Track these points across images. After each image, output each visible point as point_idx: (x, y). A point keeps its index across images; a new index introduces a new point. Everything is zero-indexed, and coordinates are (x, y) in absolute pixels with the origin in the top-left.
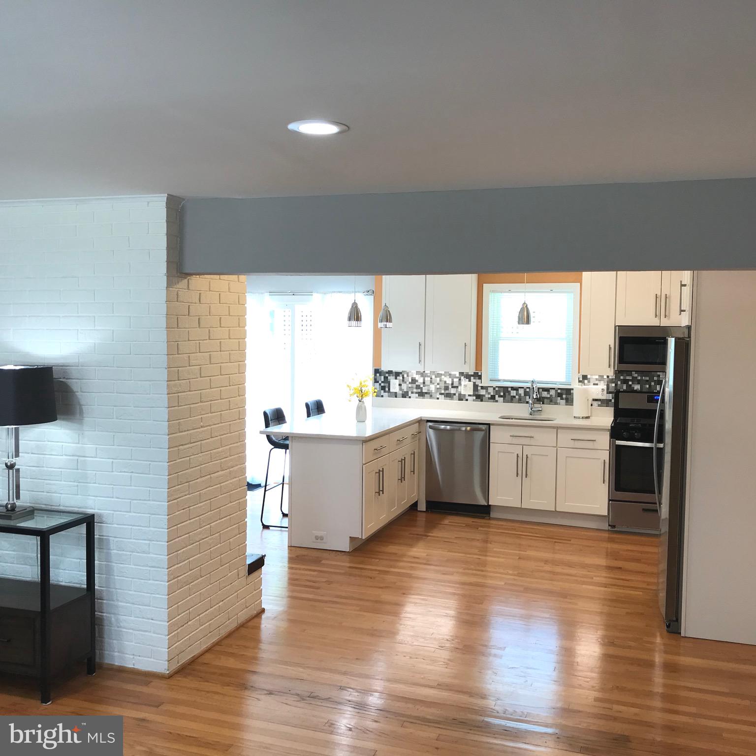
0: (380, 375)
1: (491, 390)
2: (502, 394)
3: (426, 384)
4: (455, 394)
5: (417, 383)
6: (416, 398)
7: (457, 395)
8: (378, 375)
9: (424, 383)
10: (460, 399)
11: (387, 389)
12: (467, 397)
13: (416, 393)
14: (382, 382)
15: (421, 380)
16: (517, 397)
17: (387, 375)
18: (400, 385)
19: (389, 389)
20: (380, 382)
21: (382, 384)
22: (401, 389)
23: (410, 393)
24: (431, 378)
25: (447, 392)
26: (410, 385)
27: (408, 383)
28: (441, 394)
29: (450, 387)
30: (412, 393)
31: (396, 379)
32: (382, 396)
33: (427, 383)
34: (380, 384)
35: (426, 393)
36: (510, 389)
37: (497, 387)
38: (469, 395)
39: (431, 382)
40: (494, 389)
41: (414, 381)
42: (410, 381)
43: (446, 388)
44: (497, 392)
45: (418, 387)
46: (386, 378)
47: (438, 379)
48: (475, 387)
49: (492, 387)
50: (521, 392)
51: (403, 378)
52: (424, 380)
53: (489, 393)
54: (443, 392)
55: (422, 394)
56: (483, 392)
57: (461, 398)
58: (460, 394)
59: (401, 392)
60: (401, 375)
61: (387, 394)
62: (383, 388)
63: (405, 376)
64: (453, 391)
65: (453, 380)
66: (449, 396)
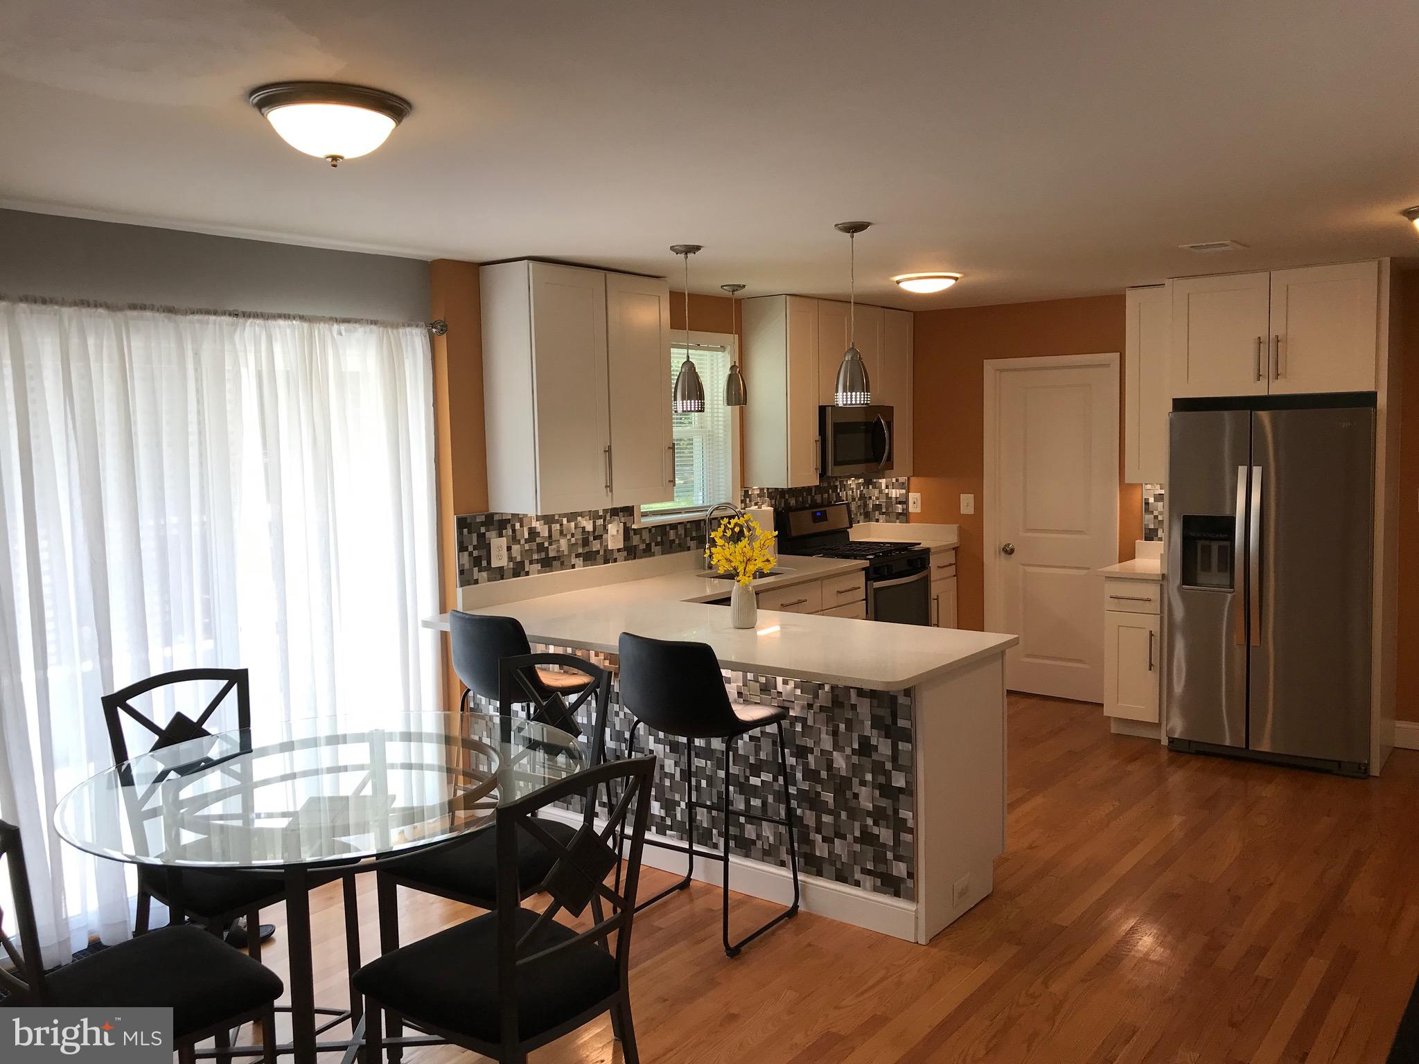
0: (470, 532)
1: (646, 535)
2: (659, 539)
3: (554, 538)
4: (598, 552)
5: (538, 540)
6: (539, 572)
7: (602, 553)
8: (465, 530)
9: (550, 536)
10: (606, 561)
11: (484, 563)
12: (616, 555)
13: (538, 561)
14: (475, 548)
15: (543, 530)
16: (677, 541)
17: (483, 530)
18: (509, 549)
19: (489, 563)
20: (471, 549)
21: (476, 553)
22: (511, 559)
23: (527, 563)
24: (561, 525)
25: (587, 549)
26: (527, 547)
27: (523, 542)
28: (578, 556)
29: (591, 538)
30: (531, 563)
31: (501, 536)
32: (476, 582)
33: (556, 535)
34: (471, 554)
35: (554, 558)
36: (668, 528)
37: (653, 527)
38: (619, 550)
39: (561, 532)
40: (650, 530)
41: (533, 533)
42: (526, 536)
43: (586, 542)
44: (653, 537)
45: (541, 548)
46: (482, 537)
47: (573, 524)
48: (627, 530)
49: (647, 528)
50: (681, 531)
51: (514, 531)
52: (550, 531)
53: (644, 541)
54: (580, 551)
55: (547, 564)
56: (636, 540)
57: (608, 558)
58: (606, 550)
59: (511, 565)
60: (509, 526)
61: (484, 574)
62: (477, 562)
63: (518, 526)
64: (596, 546)
65: (594, 522)
66: (589, 558)
